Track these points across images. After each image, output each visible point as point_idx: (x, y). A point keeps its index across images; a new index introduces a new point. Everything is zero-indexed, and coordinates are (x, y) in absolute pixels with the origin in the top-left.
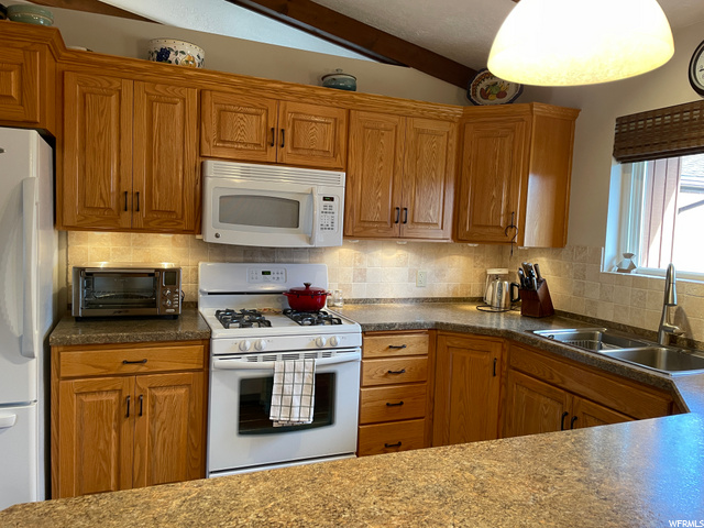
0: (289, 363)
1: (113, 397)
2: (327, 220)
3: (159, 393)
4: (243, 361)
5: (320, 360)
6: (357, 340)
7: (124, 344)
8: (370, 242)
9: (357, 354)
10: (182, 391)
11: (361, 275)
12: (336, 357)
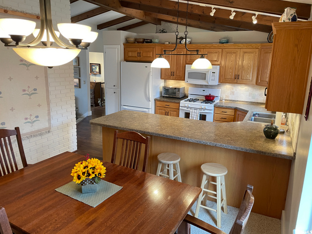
0: (196, 111)
1: (164, 111)
2: (213, 78)
3: (171, 112)
4: (185, 109)
5: (202, 111)
6: (213, 108)
7: (167, 102)
8: (236, 84)
9: (212, 112)
10: (175, 113)
11: (233, 93)
12: (206, 111)
